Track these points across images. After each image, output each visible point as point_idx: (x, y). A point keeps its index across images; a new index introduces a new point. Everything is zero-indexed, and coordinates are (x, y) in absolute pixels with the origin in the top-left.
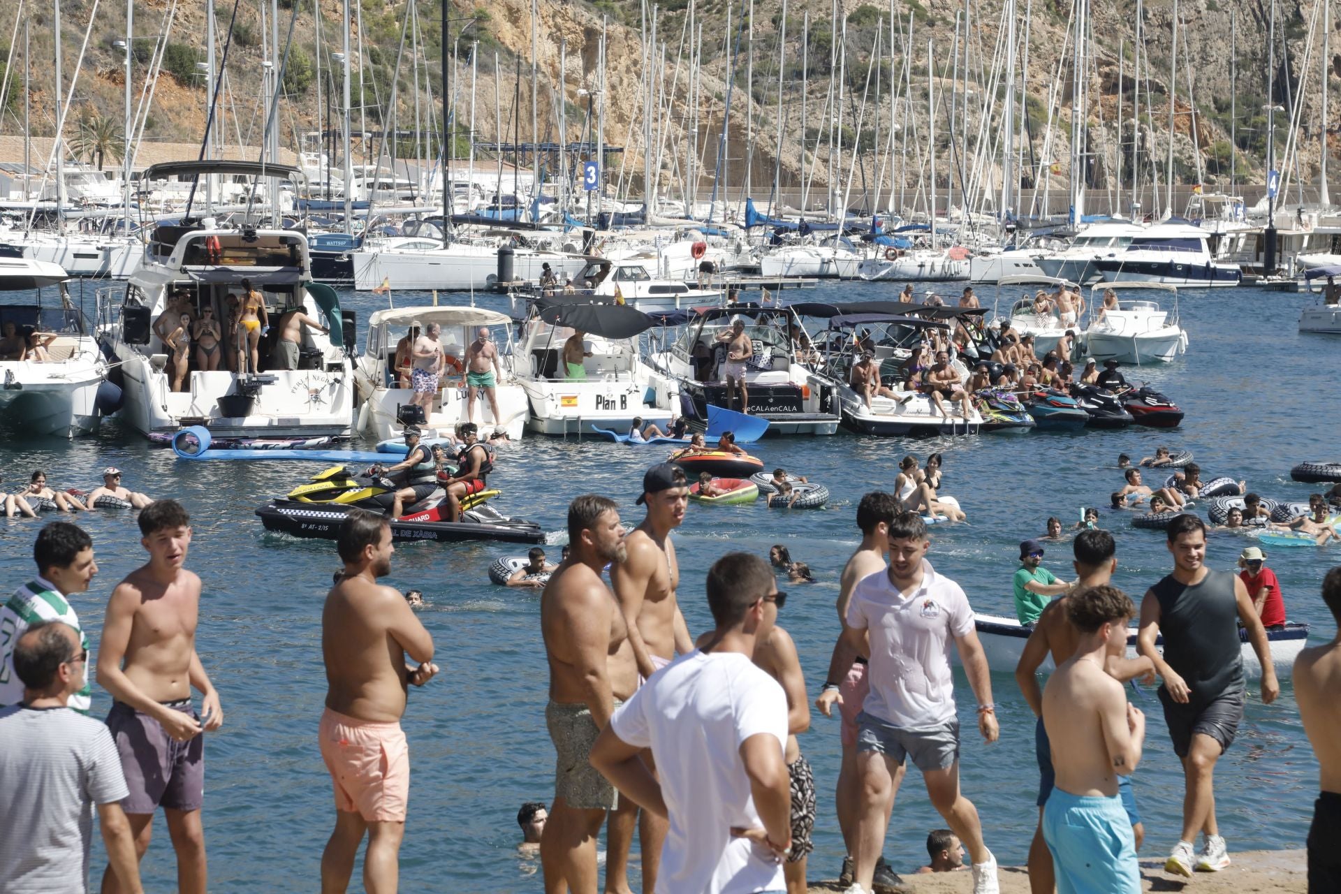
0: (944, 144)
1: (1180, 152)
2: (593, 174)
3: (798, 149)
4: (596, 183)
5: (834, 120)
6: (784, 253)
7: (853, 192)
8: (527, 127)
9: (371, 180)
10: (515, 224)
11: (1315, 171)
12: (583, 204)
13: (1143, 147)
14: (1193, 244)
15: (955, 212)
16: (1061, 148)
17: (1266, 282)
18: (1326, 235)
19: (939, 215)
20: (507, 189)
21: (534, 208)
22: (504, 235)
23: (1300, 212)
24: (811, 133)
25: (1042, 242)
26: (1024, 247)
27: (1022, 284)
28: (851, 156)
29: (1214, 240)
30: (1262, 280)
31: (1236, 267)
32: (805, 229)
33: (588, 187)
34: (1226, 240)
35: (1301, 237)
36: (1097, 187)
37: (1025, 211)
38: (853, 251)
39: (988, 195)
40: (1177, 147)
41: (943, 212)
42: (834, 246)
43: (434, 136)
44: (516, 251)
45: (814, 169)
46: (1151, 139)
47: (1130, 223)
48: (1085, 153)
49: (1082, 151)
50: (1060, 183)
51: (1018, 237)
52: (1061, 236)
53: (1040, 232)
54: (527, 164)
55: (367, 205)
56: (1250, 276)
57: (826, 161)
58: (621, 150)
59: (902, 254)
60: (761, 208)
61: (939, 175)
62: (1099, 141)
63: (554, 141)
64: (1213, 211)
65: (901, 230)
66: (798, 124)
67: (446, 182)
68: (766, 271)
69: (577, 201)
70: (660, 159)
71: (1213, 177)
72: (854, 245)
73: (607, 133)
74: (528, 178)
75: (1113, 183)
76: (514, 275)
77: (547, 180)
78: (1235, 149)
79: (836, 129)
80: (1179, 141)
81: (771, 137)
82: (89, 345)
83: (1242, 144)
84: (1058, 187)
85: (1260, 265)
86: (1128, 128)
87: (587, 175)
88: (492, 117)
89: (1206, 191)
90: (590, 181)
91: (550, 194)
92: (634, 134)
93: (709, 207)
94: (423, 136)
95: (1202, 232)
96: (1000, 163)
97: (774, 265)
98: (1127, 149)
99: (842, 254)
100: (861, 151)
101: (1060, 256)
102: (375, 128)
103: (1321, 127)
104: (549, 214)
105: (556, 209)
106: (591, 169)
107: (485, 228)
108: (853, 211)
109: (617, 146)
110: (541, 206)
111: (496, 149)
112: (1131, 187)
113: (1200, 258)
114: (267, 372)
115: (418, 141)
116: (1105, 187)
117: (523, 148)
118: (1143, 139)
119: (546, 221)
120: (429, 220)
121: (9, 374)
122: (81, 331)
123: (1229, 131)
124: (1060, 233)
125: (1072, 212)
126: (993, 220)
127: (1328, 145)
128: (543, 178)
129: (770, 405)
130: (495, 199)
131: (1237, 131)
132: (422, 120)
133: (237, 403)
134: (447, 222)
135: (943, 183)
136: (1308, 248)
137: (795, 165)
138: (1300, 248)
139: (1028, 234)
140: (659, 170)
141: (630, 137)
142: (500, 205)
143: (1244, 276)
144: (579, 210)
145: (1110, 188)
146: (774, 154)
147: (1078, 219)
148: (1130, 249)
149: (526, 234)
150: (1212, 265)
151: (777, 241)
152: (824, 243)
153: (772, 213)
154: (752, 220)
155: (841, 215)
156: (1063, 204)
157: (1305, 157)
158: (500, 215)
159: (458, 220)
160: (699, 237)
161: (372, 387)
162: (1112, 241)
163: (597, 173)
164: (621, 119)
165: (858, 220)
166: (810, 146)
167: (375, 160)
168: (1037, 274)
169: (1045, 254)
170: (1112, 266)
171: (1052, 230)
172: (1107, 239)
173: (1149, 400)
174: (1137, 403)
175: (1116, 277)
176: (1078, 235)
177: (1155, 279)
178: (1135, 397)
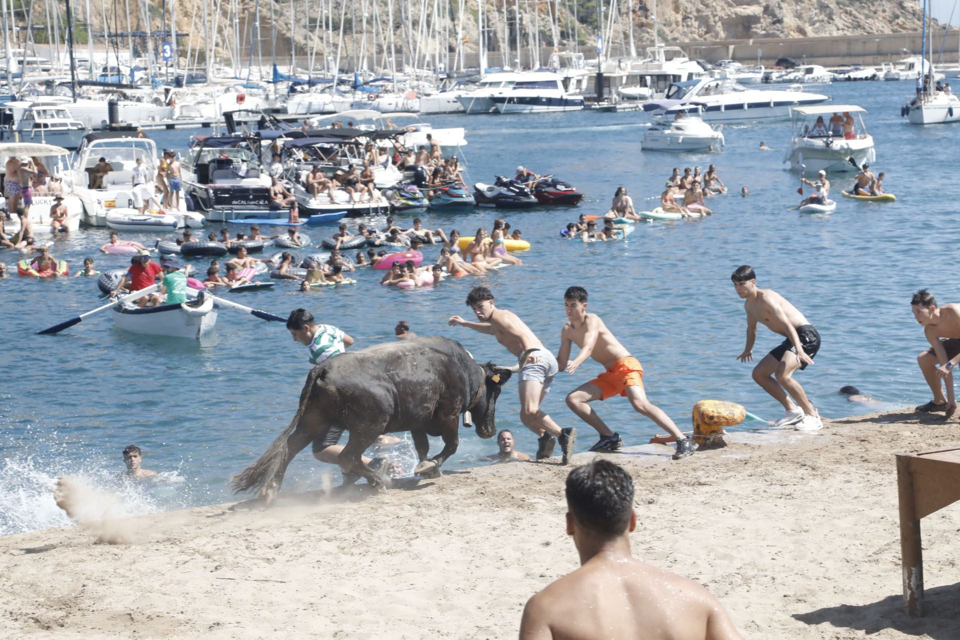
0: (397, 27)
1: (544, 26)
2: (168, 50)
3: (304, 31)
4: (171, 57)
5: (325, 11)
6: (297, 98)
7: (342, 58)
8: (124, 22)
9: (21, 58)
10: (120, 85)
11: (626, 36)
12: (163, 71)
13: (521, 24)
14: (552, 84)
15: (408, 69)
16: (471, 26)
17: (598, 107)
18: (636, 76)
19: (398, 71)
20: (113, 63)
21: (132, 75)
22: (113, 92)
23: (620, 62)
24: (313, 21)
25: (462, 86)
26: (452, 90)
28: (338, 35)
29: (566, 82)
30: (596, 105)
31: (581, 97)
32: (311, 83)
33: (166, 59)
34: (573, 82)
35: (621, 77)
36: (494, 50)
37: (451, 68)
38: (343, 96)
39: (428, 58)
40: (542, 23)
41: (400, 69)
42: (331, 94)
43: (60, 28)
44: (119, 103)
45: (315, 44)
46: (527, 18)
47: (513, 72)
48: (486, 29)
49: (483, 27)
50: (471, 48)
51: (448, 84)
52: (474, 82)
53: (460, 80)
54: (125, 46)
55: (20, 75)
56: (589, 103)
57: (321, 38)
58: (187, 35)
59: (377, 97)
60: (283, 70)
61: (395, 46)
62: (493, 21)
63: (143, 30)
64: (564, 63)
65: (374, 81)
66: (302, 15)
67: (72, 59)
68: (290, 111)
69: (160, 69)
70: (214, 39)
71: (565, 42)
72: (345, 92)
73: (178, 24)
74: (126, 55)
75: (504, 47)
76: (120, 120)
77: (139, 56)
78: (577, 24)
79: (327, 18)
80: (543, 19)
81: (286, 24)
83: (582, 20)
84: (469, 51)
85: (595, 95)
86: (511, 12)
87: (164, 51)
88: (100, 15)
89: (560, 50)
90: (167, 55)
91: (142, 65)
92: (196, 24)
93: (248, 70)
94: (52, 28)
95: (558, 77)
96: (434, 37)
97: (295, 106)
98: (512, 25)
99: (337, 98)
100: (345, 32)
101: (471, 95)
102: (21, 24)
103: (628, 8)
104: (141, 78)
105: (146, 74)
106: (167, 47)
107: (101, 88)
108: (342, 71)
109: (185, 32)
110: (136, 73)
111: (103, 36)
112: (516, 49)
113: (558, 93)
115: (50, 32)
116: (499, 50)
117: (122, 35)
118: (521, 19)
119: (139, 83)
120: (62, 84)
123: (573, 12)
124: (471, 80)
125: (479, 66)
126: (431, 73)
127: (633, 19)
128: (136, 54)
129: (251, 200)
130: (105, 69)
131: (578, 12)
132: (51, 18)
134: (74, 85)
135: (399, 51)
136: (626, 84)
137: (303, 42)
138: (621, 84)
139: (454, 82)
140: (214, 48)
141: (193, 26)
142: (109, 73)
143: (586, 103)
144: (161, 75)
145: (502, 51)
146: (288, 35)
147: (483, 71)
148: (514, 88)
149: (128, 92)
150: (565, 97)
151: (292, 90)
152: (323, 91)
153: (292, 74)
154: (277, 78)
155: (335, 71)
156: (473, 62)
157: (620, 27)
158: (109, 80)
159: (81, 84)
160: (243, 91)
162: (502, 85)
163: (171, 50)
164: (186, 14)
165: (344, 77)
166: (312, 29)
167: (23, 45)
168: (459, 106)
169: (463, 94)
170: (502, 100)
171: (467, 79)
172: (500, 83)
173: (559, 187)
174: (551, 189)
175: (504, 107)
176: (483, 81)
177: (529, 107)
178: (549, 186)
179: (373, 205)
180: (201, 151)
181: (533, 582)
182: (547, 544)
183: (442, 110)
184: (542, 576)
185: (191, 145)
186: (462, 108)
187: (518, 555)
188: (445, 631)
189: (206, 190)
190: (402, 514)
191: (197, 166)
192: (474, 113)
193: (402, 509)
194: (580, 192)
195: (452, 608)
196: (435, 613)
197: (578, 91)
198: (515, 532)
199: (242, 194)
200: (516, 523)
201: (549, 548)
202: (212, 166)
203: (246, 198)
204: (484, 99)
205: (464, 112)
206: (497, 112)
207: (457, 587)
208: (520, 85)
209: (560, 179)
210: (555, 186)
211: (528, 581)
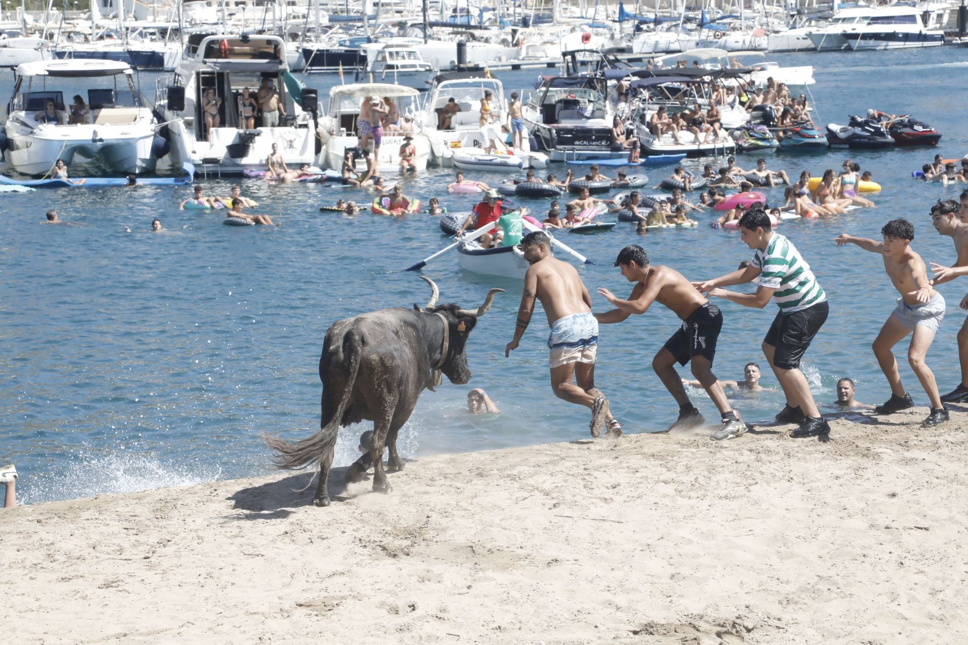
6: (643, 37)
10: (468, 26)
12: (511, 11)
14: (911, 19)
15: (757, 6)
17: (959, 42)
19: (746, 8)
20: (462, 4)
21: (481, 16)
22: (461, 33)
25: (813, 23)
26: (802, 27)
27: (800, 50)
29: (925, 17)
30: (957, 40)
31: (942, 32)
32: (657, 22)
34: (934, 16)
37: (802, 4)
38: (689, 35)
41: (748, 6)
42: (676, 32)
44: (468, 44)
47: (869, 7)
51: (798, 20)
52: (826, 18)
53: (812, 16)
55: (374, 17)
56: (949, 38)
59: (724, 34)
60: (629, 9)
65: (722, 18)
68: (636, 49)
69: (508, 9)
72: (691, 30)
76: (468, 60)
82: (146, 113)
85: (957, 30)
91: (491, 6)
93: (594, 9)
95: (917, 11)
97: (641, 45)
99: (683, 36)
101: (822, 31)
104: (490, 19)
105: (494, 15)
107: (450, 29)
108: (688, 8)
110: (485, 14)
113: (916, 28)
114: (259, 129)
119: (487, 24)
120: (413, 25)
121: (95, 133)
122: (141, 105)
124: (823, 16)
125: (833, 1)
126: (781, 10)
129: (593, 141)
130: (455, 11)
133: (239, 149)
134: (424, 26)
139: (805, 19)
142: (458, 14)
143: (946, 38)
144: (509, 15)
147: (836, 7)
148: (869, 24)
149: (477, 33)
150: (923, 33)
151: (638, 29)
152: (668, 30)
153: (638, 12)
154: (623, 17)
155: (681, 10)
158: (459, 21)
159: (432, 25)
160: (589, 30)
161: (328, 135)
162: (856, 20)
165: (691, 14)
168: (809, 43)
169: (814, 31)
170: (855, 36)
171: (819, 15)
172: (854, 18)
173: (916, 127)
174: (908, 130)
175: (857, 43)
176: (836, 16)
177: (884, 43)
178: (905, 126)
179: (719, 145)
180: (547, 91)
181: (878, 533)
182: (894, 495)
183: (791, 48)
184: (887, 528)
185: (537, 86)
186: (813, 46)
187: (862, 505)
188: (785, 579)
189: (550, 130)
190: (740, 459)
191: (543, 106)
192: (825, 50)
193: (742, 454)
194: (939, 132)
195: (792, 555)
196: (774, 560)
197: (938, 25)
198: (858, 482)
199: (584, 135)
200: (860, 472)
201: (895, 500)
202: (559, 106)
203: (589, 139)
204: (835, 35)
205: (814, 50)
206: (849, 49)
207: (797, 534)
208: (875, 20)
209: (918, 120)
210: (912, 127)
211: (873, 532)
